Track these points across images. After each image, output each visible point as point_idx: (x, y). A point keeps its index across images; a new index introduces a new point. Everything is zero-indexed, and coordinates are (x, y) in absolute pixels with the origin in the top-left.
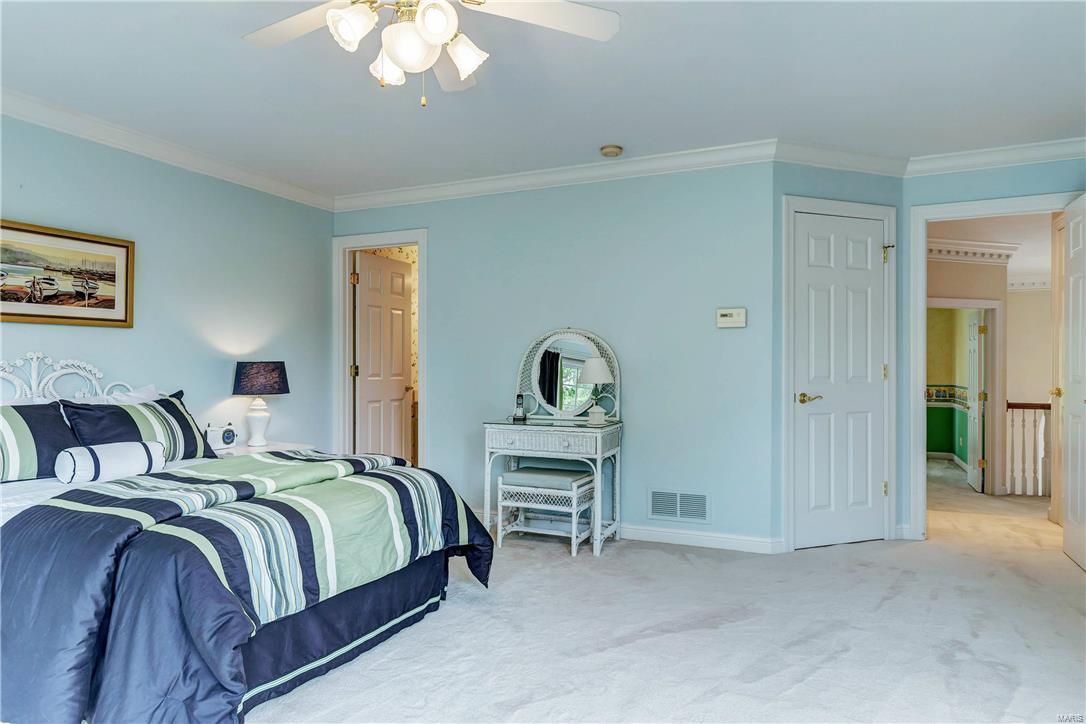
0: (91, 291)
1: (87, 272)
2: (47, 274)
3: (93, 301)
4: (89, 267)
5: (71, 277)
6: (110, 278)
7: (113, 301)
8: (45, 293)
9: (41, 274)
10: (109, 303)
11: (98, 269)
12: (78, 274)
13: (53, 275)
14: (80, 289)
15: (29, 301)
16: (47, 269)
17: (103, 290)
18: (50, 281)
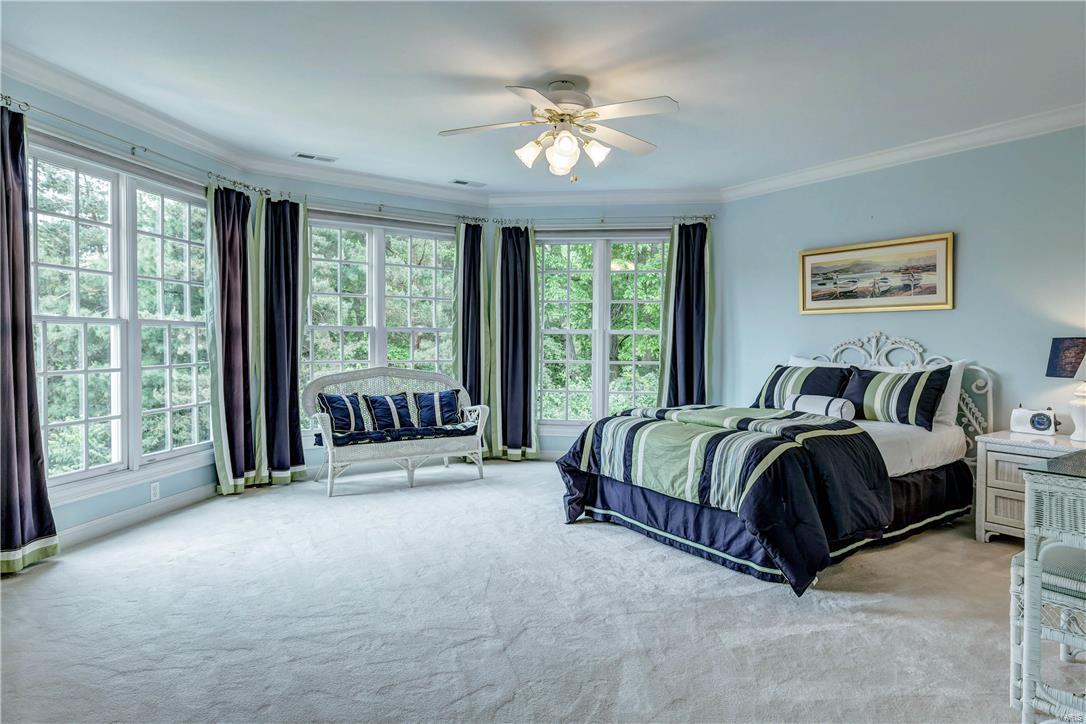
0: (917, 282)
1: (913, 268)
2: (883, 276)
3: (917, 290)
4: (914, 264)
5: (900, 274)
6: (931, 268)
7: (935, 287)
8: (882, 289)
9: (878, 276)
10: (932, 290)
11: (922, 263)
12: (906, 271)
13: (886, 275)
14: (907, 282)
15: (872, 297)
16: (883, 272)
17: (926, 279)
18: (885, 280)
